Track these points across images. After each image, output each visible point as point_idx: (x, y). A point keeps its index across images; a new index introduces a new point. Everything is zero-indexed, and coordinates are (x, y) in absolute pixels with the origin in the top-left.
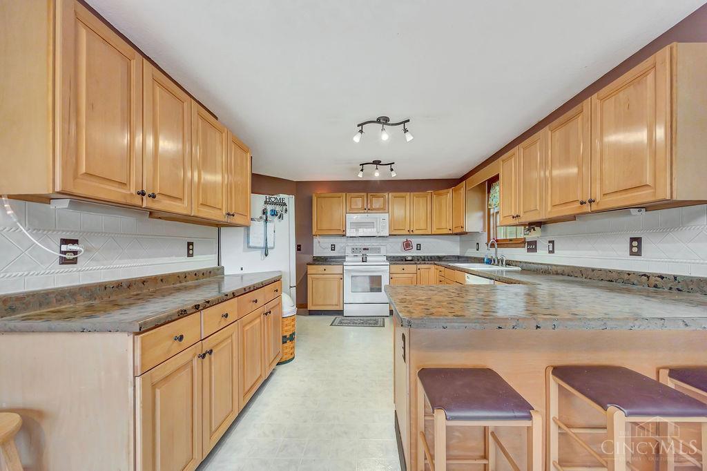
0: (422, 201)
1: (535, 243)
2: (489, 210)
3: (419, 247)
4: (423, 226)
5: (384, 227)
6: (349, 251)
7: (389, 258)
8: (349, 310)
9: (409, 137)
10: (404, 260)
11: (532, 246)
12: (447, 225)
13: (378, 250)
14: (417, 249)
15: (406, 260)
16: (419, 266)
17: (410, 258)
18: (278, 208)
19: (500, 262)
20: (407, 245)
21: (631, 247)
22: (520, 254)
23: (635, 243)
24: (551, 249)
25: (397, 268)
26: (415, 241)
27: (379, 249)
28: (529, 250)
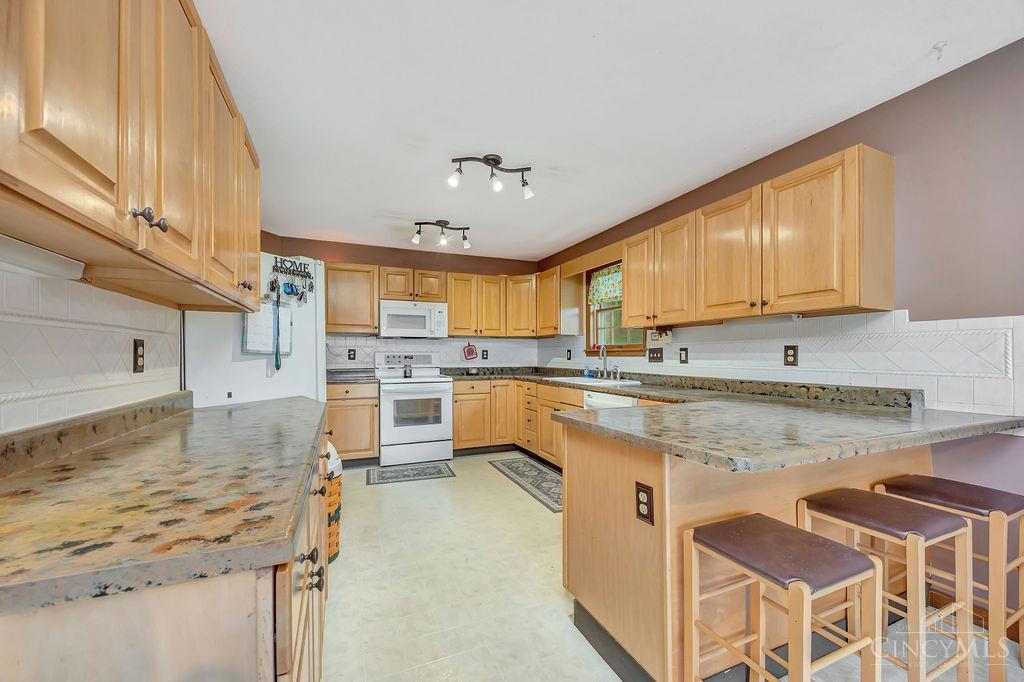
0: (494, 289)
1: (660, 350)
2: (588, 306)
3: (485, 355)
4: (495, 325)
5: (440, 324)
6: (380, 359)
7: (445, 372)
8: (388, 456)
9: (528, 193)
10: (467, 373)
11: (656, 355)
12: (527, 324)
13: (427, 359)
14: (483, 358)
15: (468, 374)
16: (494, 383)
17: (474, 371)
18: (298, 281)
19: (609, 375)
20: (470, 352)
21: (786, 356)
22: (640, 365)
23: (791, 352)
24: (683, 358)
25: (465, 385)
26: (480, 346)
27: (429, 357)
28: (651, 359)
